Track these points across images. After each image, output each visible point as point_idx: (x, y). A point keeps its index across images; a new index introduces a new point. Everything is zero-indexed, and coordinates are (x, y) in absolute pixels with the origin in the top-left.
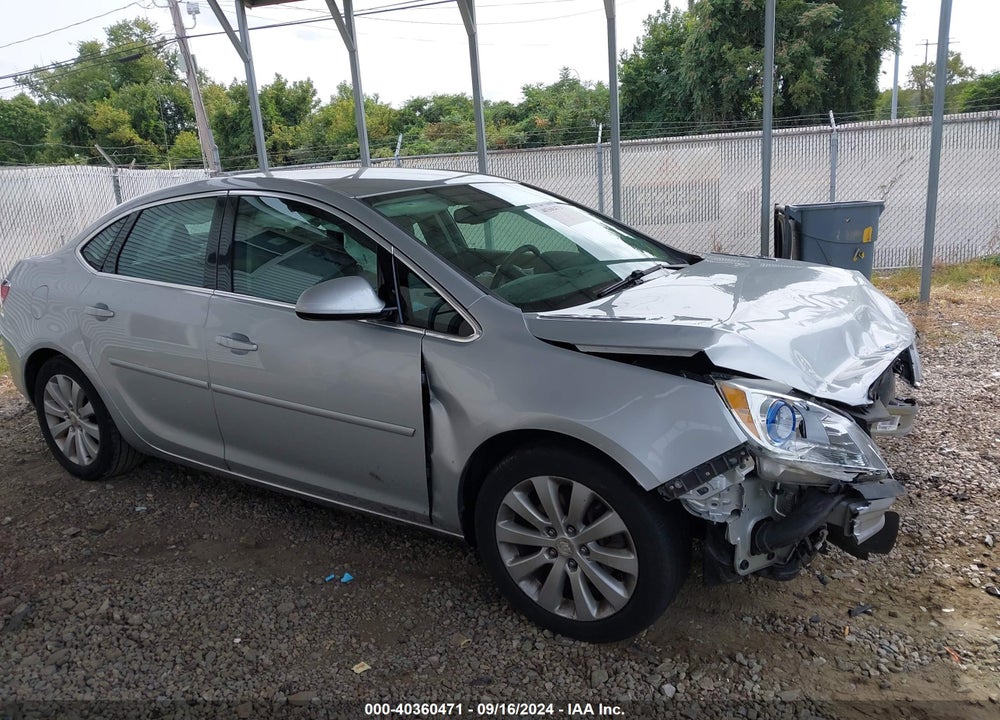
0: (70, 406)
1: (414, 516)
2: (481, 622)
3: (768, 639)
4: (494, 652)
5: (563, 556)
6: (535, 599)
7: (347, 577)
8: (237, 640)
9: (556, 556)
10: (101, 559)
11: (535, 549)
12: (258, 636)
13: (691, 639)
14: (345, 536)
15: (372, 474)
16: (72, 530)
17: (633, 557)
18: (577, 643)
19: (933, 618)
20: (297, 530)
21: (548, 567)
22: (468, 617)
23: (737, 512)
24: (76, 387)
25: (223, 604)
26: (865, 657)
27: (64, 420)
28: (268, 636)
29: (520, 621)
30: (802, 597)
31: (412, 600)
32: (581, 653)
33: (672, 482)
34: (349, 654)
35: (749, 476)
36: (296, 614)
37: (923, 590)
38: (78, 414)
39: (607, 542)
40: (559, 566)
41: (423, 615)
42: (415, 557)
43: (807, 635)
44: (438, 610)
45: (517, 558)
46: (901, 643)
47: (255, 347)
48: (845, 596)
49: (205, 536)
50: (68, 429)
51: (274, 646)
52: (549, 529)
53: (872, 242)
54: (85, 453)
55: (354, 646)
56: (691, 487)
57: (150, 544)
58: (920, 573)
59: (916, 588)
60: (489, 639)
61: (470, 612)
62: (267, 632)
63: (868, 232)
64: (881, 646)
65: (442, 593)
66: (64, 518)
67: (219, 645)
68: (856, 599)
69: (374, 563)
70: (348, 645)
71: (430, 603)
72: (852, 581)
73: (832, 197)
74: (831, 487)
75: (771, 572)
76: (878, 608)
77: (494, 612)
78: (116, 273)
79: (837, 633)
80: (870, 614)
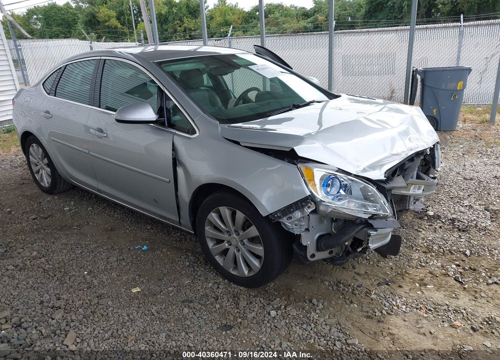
0: (40, 159)
1: (173, 221)
2: (199, 274)
3: (333, 293)
4: (199, 288)
5: (233, 245)
6: (222, 265)
7: (145, 248)
8: (86, 273)
9: (230, 245)
10: (42, 231)
11: (222, 241)
12: (95, 271)
13: (294, 290)
14: (152, 228)
15: (154, 200)
16: (34, 217)
17: (261, 248)
18: (239, 287)
19: (420, 290)
20: (132, 224)
21: (227, 250)
22: (194, 270)
23: (307, 230)
24: (41, 150)
25: (85, 256)
26: (377, 306)
27: (37, 165)
28: (100, 272)
29: (217, 274)
30: (358, 274)
31: (170, 261)
32: (239, 292)
33: (276, 213)
34: (133, 283)
35: (312, 212)
36: (116, 263)
37: (421, 275)
38: (43, 163)
39: (252, 240)
40: (232, 250)
41: (173, 268)
42: (181, 240)
43: (353, 293)
44: (181, 266)
45: (215, 245)
46: (398, 301)
47: (105, 135)
48: (380, 275)
49: (90, 224)
50: (39, 170)
51: (101, 277)
52: (228, 232)
53: (463, 90)
54: (46, 181)
55: (137, 280)
56: (284, 216)
57: (66, 226)
58: (424, 266)
59: (418, 274)
60: (199, 281)
61: (196, 268)
62: (100, 270)
63: (460, 84)
64: (388, 302)
65: (185, 258)
66: (32, 211)
67: (77, 274)
68: (385, 277)
69: (161, 242)
70: (134, 279)
71: (179, 263)
72: (387, 268)
73: (458, 63)
74: (357, 221)
75: (332, 260)
76: (394, 282)
77: (207, 269)
78: (55, 96)
79: (368, 293)
80: (389, 285)
